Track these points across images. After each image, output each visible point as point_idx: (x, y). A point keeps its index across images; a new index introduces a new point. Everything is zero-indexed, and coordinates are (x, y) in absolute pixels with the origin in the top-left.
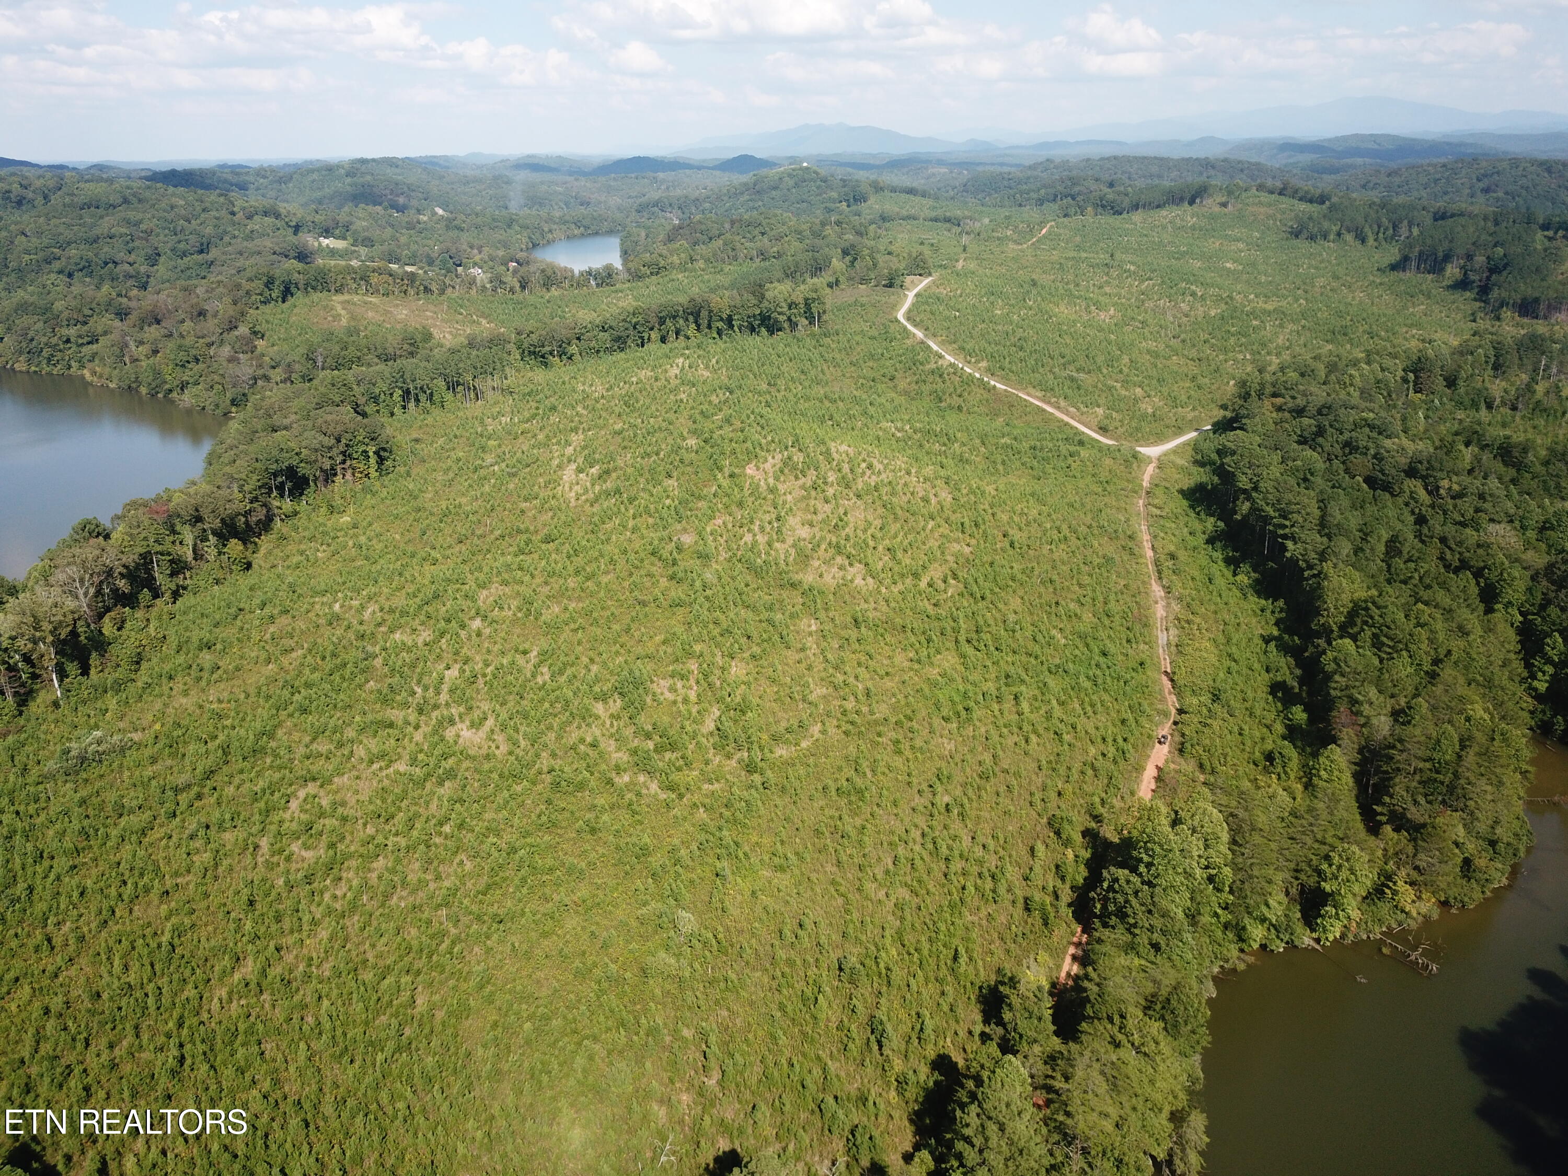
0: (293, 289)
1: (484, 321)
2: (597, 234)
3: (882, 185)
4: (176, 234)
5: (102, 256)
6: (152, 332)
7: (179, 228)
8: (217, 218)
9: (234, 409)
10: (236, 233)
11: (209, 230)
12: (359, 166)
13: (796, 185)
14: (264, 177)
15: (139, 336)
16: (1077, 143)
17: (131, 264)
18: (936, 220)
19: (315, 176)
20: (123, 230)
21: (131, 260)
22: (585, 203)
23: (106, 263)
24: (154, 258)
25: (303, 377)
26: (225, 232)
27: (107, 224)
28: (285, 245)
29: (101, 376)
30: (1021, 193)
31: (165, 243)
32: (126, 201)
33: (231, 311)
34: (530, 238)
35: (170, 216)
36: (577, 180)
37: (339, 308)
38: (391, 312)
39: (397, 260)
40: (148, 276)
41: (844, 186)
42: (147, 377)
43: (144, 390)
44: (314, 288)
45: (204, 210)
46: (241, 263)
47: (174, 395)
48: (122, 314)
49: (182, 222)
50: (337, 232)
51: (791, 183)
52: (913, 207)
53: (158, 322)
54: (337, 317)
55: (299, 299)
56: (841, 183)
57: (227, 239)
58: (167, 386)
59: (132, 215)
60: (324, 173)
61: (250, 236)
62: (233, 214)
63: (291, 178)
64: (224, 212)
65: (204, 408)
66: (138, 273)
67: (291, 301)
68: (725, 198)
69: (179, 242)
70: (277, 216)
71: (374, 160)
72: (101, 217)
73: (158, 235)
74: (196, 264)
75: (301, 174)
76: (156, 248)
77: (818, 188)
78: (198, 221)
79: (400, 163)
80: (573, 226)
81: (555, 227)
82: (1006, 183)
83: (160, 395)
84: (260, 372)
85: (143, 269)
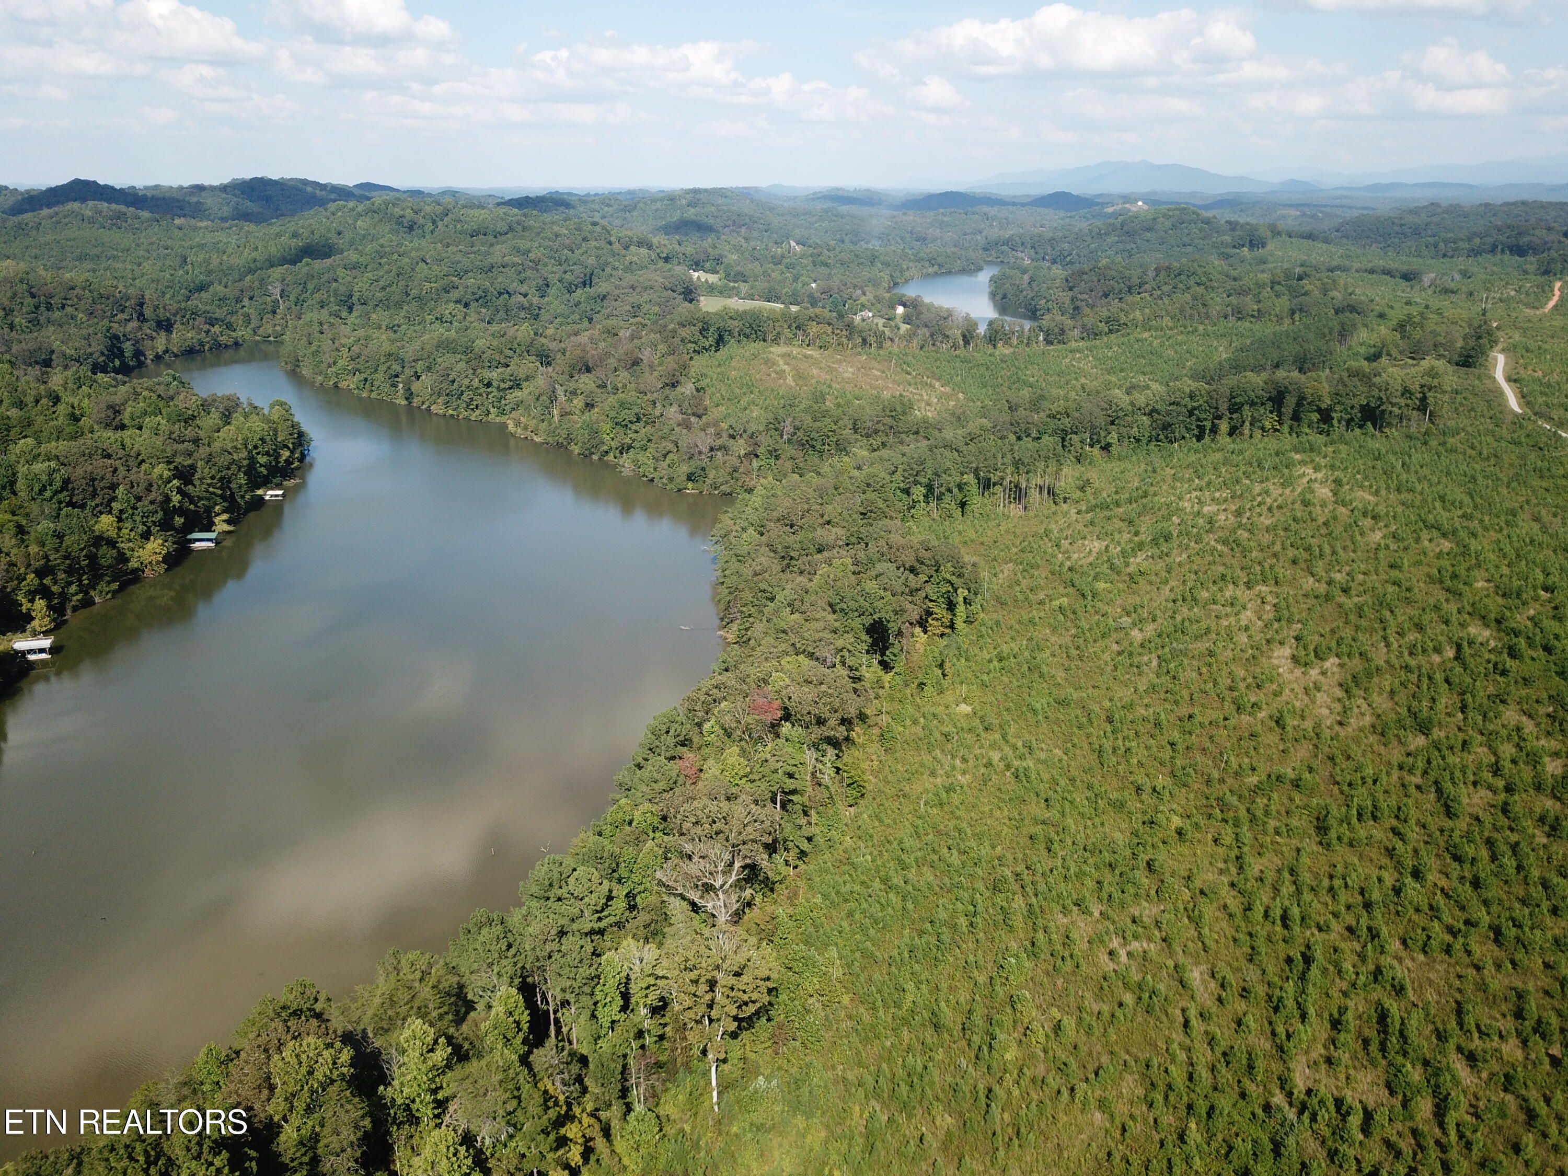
0: (727, 338)
1: (937, 384)
2: (950, 272)
3: (1280, 229)
4: (560, 265)
5: (497, 286)
6: (586, 382)
7: (564, 258)
8: (597, 248)
9: (690, 485)
10: (617, 264)
11: (591, 261)
12: (696, 196)
13: (1174, 227)
14: (608, 205)
15: (572, 385)
16: (1417, 185)
17: (525, 296)
18: (1372, 272)
19: (658, 205)
20: (517, 260)
21: (523, 291)
22: (923, 239)
23: (500, 294)
24: (544, 288)
25: (770, 452)
26: (607, 263)
27: (500, 252)
28: (673, 280)
29: (525, 428)
30: (1446, 241)
31: (551, 271)
32: (511, 229)
33: (671, 363)
34: (891, 276)
35: (554, 246)
36: (905, 214)
37: (782, 365)
38: (836, 370)
39: (777, 299)
40: (540, 308)
41: (1233, 230)
42: (582, 436)
43: (576, 449)
44: (747, 337)
45: (584, 239)
46: (634, 298)
47: (610, 457)
48: (545, 359)
49: (566, 251)
50: (708, 265)
51: (1168, 224)
52: (1321, 255)
53: (588, 370)
54: (781, 374)
55: (731, 348)
56: (1228, 227)
57: (608, 270)
58: (605, 448)
59: (523, 244)
60: (666, 202)
61: (629, 268)
62: (610, 243)
63: (635, 207)
64: (603, 243)
65: (652, 480)
66: (531, 305)
67: (724, 352)
68: (1089, 239)
69: (565, 272)
70: (650, 247)
71: (706, 191)
72: (492, 245)
73: (545, 265)
74: (589, 298)
75: (645, 203)
76: (545, 279)
77: (1201, 230)
78: (580, 251)
79: (729, 194)
80: (927, 264)
81: (911, 264)
82: (1397, 229)
83: (595, 457)
84: (719, 442)
85: (535, 300)
